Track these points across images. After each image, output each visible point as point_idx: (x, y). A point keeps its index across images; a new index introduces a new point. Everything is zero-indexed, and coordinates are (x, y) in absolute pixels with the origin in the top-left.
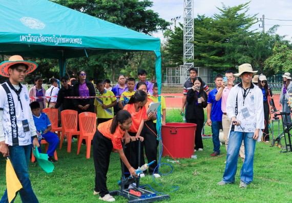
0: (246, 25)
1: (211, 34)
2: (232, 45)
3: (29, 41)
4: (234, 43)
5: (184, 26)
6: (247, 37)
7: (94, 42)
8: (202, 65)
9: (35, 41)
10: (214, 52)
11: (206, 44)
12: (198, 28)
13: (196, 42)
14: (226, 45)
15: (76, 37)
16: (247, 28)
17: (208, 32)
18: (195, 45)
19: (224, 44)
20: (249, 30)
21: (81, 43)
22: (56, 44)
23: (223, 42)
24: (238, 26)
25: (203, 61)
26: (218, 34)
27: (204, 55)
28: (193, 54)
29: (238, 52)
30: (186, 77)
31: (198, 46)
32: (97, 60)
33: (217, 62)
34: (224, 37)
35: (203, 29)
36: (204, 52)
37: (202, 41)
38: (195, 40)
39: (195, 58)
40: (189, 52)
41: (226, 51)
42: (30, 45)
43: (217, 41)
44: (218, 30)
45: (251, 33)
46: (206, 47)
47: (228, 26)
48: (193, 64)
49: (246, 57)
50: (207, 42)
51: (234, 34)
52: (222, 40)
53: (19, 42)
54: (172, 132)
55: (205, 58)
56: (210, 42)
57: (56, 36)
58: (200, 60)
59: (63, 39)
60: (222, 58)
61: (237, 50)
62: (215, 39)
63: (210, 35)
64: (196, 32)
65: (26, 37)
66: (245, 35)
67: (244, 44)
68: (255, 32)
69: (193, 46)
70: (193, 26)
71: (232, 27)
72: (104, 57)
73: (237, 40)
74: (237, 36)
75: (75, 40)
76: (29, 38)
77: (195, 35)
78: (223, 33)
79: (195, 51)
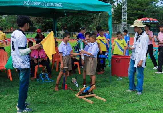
0: (154, 2)
1: (136, 7)
2: (147, 13)
3: (29, 5)
4: (148, 12)
5: (122, 3)
6: (155, 9)
7: (70, 6)
8: (131, 23)
9: (32, 5)
10: (138, 17)
11: (133, 12)
12: (129, 4)
13: (128, 11)
14: (144, 13)
15: (58, 3)
16: (155, 4)
17: (135, 6)
18: (127, 12)
19: (143, 12)
20: (156, 5)
21: (62, 7)
22: (46, 7)
23: (142, 11)
24: (150, 3)
26: (140, 7)
27: (132, 18)
28: (126, 18)
30: (123, 29)
31: (129, 13)
32: (77, 20)
34: (143, 8)
35: (132, 4)
36: (132, 16)
37: (131, 10)
39: (127, 19)
40: (124, 16)
41: (144, 16)
42: (29, 7)
43: (139, 11)
44: (139, 5)
45: (157, 7)
46: (133, 14)
47: (145, 3)
48: (126, 22)
50: (134, 11)
51: (148, 7)
53: (22, 5)
54: (117, 61)
56: (136, 11)
57: (46, 2)
58: (130, 20)
59: (50, 4)
61: (149, 16)
62: (138, 9)
63: (135, 8)
64: (128, 6)
65: (27, 2)
66: (154, 8)
67: (153, 12)
68: (159, 6)
69: (126, 13)
70: (127, 3)
71: (147, 3)
72: (81, 18)
73: (150, 10)
74: (150, 8)
75: (58, 4)
76: (28, 3)
77: (127, 7)
78: (142, 6)
79: (127, 16)
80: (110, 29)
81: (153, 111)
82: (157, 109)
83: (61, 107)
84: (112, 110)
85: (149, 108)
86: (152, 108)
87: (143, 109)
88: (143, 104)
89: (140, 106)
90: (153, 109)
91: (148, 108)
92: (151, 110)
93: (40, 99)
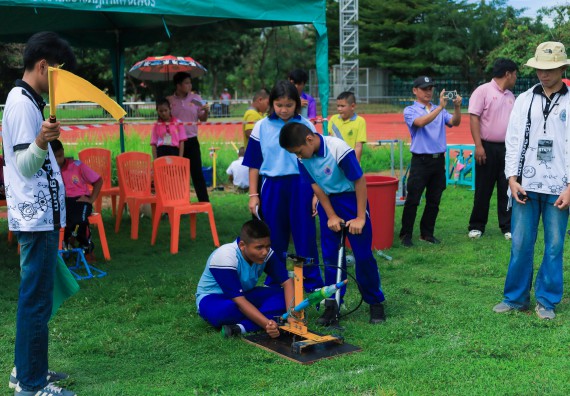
1: (390, 7)
2: (427, 27)
4: (431, 23)
6: (454, 12)
8: (373, 65)
10: (395, 41)
11: (380, 27)
13: (361, 23)
14: (419, 27)
17: (384, 4)
18: (360, 28)
19: (413, 27)
21: (153, 5)
22: (98, 8)
23: (411, 22)
25: (374, 57)
26: (403, 7)
27: (375, 45)
28: (356, 45)
29: (439, 40)
30: (345, 85)
31: (366, 30)
33: (399, 58)
34: (412, 12)
36: (376, 40)
37: (372, 20)
38: (360, 20)
39: (361, 51)
40: (350, 41)
41: (417, 38)
43: (400, 21)
44: (401, 1)
46: (380, 31)
48: (356, 62)
49: (453, 48)
50: (382, 23)
51: (431, 7)
52: (409, 18)
55: (377, 51)
56: (388, 23)
58: (369, 55)
60: (409, 51)
61: (436, 37)
62: (397, 16)
63: (387, 10)
64: (363, 6)
66: (451, 10)
67: (449, 24)
68: (468, 3)
69: (356, 29)
72: (198, 52)
73: (437, 17)
74: (436, 10)
77: (360, 10)
78: (412, 5)
79: (360, 39)
80: (323, 82)
81: (493, 362)
82: (504, 356)
83: (171, 365)
84: (352, 365)
85: (479, 351)
86: (489, 354)
87: (459, 356)
88: (455, 341)
89: (445, 348)
90: (493, 355)
91: (475, 352)
92: (488, 360)
93: (90, 341)
